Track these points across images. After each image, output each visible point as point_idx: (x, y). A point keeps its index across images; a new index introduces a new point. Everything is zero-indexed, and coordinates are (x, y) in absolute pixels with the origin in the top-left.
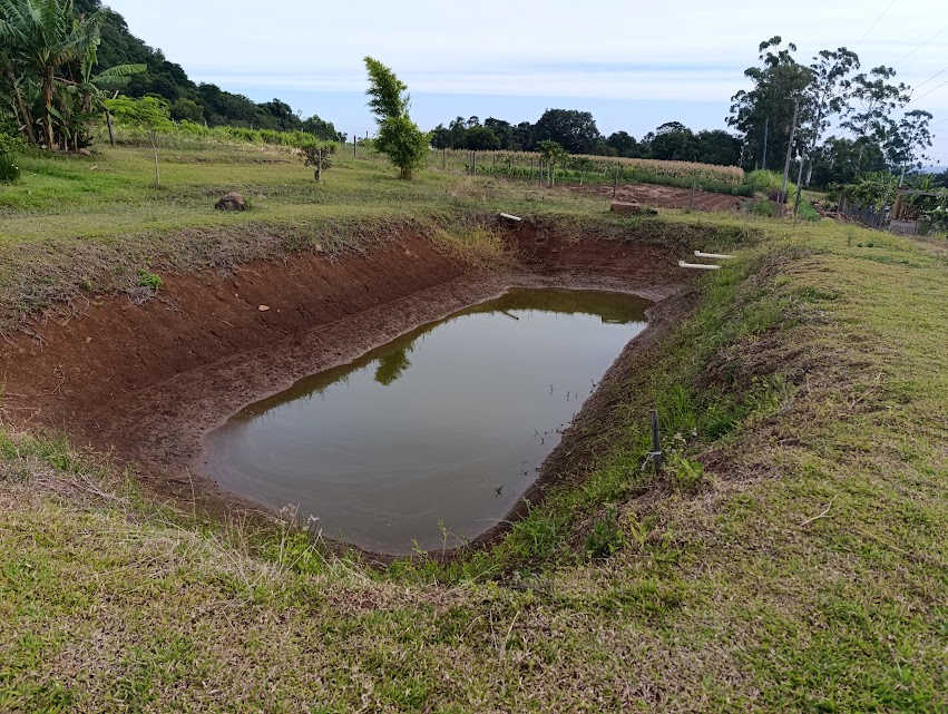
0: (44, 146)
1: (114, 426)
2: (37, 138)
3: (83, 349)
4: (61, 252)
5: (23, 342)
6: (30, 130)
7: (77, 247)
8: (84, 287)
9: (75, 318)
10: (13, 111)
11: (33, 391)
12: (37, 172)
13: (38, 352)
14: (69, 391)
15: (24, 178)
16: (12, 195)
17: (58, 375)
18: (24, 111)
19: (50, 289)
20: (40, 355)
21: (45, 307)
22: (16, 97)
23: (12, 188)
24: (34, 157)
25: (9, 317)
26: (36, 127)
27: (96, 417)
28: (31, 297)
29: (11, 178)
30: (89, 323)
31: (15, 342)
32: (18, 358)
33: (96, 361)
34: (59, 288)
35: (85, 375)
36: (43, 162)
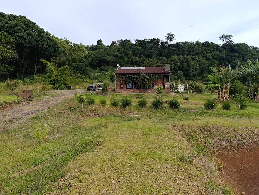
0: (255, 100)
1: (254, 188)
2: (254, 97)
3: (250, 161)
4: (250, 131)
5: (234, 154)
6: (252, 96)
7: (255, 130)
8: (255, 142)
9: (250, 151)
10: (249, 91)
11: (233, 169)
12: (252, 106)
13: (237, 158)
14: (242, 172)
15: (247, 108)
16: (243, 113)
17: (241, 166)
18: (252, 91)
19: (245, 141)
20: (237, 159)
21: (242, 145)
22: (250, 87)
23: (243, 111)
24: (252, 102)
25: (232, 146)
26: (254, 95)
27: (249, 183)
28: (239, 142)
29: (244, 108)
30: (254, 153)
31: (232, 153)
32: (231, 158)
33: (253, 166)
34: (247, 141)
35: (249, 169)
36: (254, 104)
